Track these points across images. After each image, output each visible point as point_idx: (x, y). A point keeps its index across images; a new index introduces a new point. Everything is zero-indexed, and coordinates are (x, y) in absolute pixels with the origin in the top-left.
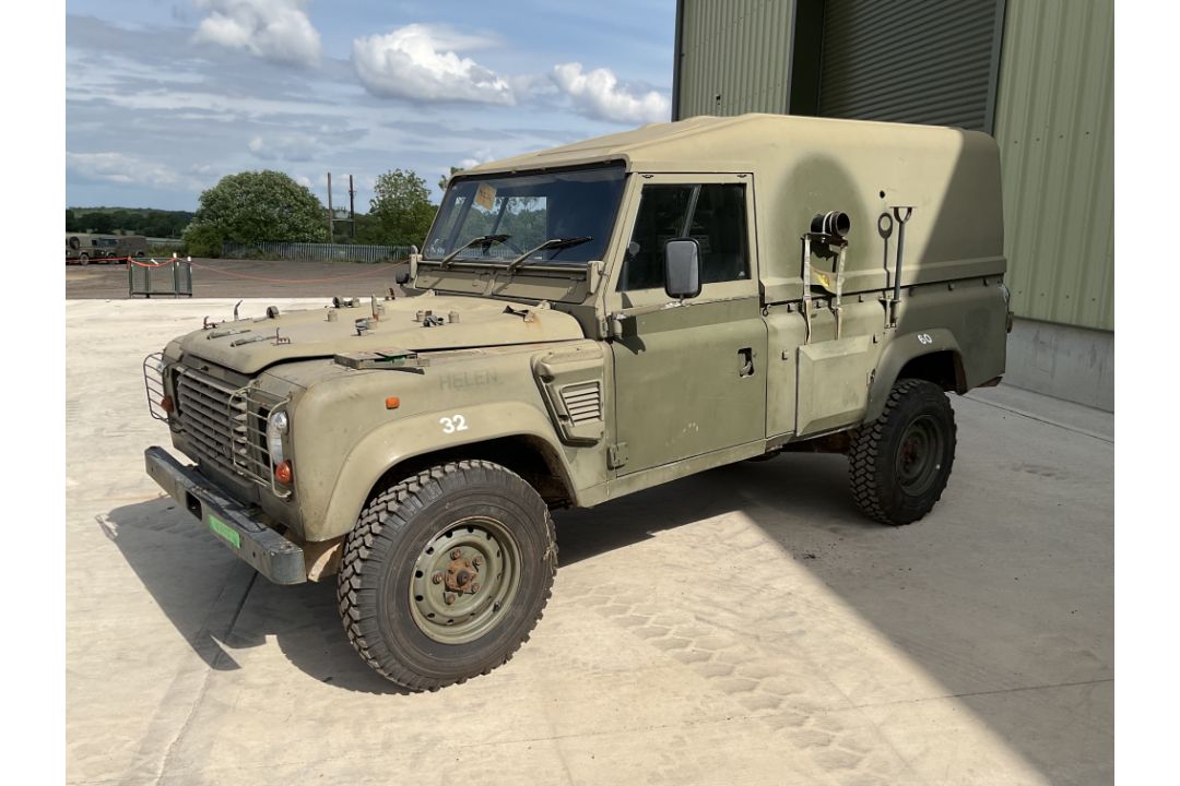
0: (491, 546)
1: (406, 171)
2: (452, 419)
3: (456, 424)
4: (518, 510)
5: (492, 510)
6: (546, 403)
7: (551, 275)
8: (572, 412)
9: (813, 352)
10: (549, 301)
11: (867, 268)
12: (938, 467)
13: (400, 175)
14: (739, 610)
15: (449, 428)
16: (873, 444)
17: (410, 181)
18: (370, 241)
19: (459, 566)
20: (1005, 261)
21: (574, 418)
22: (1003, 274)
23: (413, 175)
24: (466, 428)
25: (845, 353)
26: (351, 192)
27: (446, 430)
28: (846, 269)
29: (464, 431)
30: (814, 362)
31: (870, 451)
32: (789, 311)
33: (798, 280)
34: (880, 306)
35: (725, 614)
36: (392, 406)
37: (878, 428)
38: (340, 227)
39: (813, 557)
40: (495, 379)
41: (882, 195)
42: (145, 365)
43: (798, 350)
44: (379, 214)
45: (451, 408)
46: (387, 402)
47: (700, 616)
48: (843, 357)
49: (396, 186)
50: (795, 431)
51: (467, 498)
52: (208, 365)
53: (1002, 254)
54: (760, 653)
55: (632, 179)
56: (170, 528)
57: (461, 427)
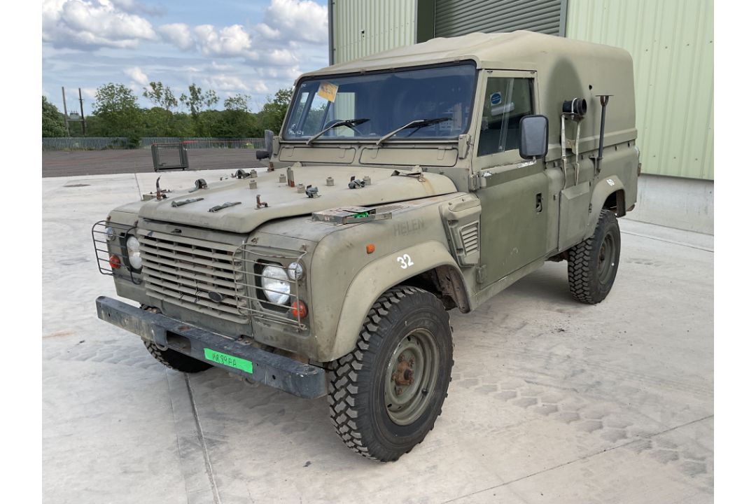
0: (419, 349)
1: (117, 85)
2: (403, 257)
3: (406, 261)
4: (439, 321)
5: (426, 322)
6: (449, 240)
7: (417, 146)
8: (466, 246)
9: (568, 194)
10: (420, 166)
11: (587, 136)
12: (613, 264)
13: (113, 87)
14: (546, 371)
15: (404, 265)
16: (587, 253)
17: (121, 91)
18: (96, 134)
19: (405, 367)
20: (636, 131)
21: (467, 250)
22: (634, 140)
23: (122, 87)
24: (412, 263)
25: (581, 194)
26: (81, 100)
27: (402, 266)
28: (581, 137)
29: (412, 266)
30: (569, 200)
31: (585, 257)
32: (554, 166)
33: (558, 146)
34: (591, 162)
35: (541, 376)
36: (370, 251)
37: (589, 242)
38: (73, 124)
39: (563, 330)
40: (423, 224)
41: (590, 87)
42: (93, 231)
43: (560, 192)
44: (101, 115)
45: (401, 248)
46: (367, 248)
47: (528, 380)
48: (580, 196)
49: (112, 96)
50: (558, 248)
51: (414, 316)
52: (179, 228)
53: (634, 126)
54: (586, 401)
55: (481, 74)
56: (94, 358)
57: (410, 264)
